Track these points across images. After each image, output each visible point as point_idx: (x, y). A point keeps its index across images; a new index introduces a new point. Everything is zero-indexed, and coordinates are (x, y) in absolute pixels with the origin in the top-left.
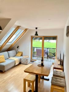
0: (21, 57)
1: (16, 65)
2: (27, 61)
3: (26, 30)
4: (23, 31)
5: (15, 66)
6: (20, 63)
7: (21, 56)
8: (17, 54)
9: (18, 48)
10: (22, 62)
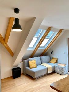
0: (56, 65)
1: (48, 73)
2: (63, 70)
3: (61, 31)
4: (57, 33)
5: (47, 75)
6: (54, 72)
7: (55, 63)
8: (51, 60)
9: (52, 53)
10: (57, 71)
